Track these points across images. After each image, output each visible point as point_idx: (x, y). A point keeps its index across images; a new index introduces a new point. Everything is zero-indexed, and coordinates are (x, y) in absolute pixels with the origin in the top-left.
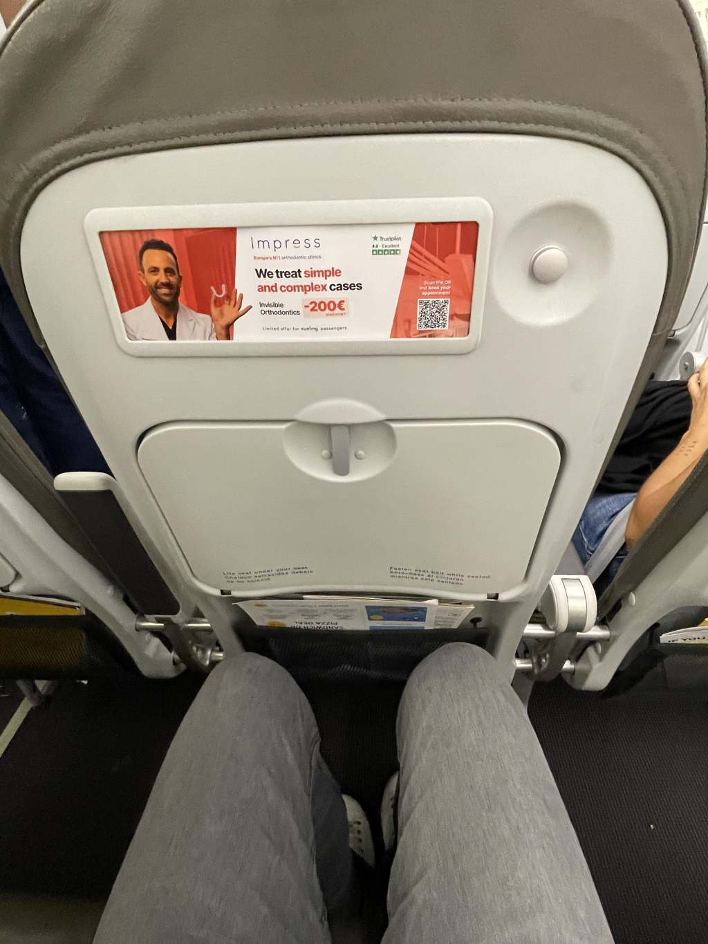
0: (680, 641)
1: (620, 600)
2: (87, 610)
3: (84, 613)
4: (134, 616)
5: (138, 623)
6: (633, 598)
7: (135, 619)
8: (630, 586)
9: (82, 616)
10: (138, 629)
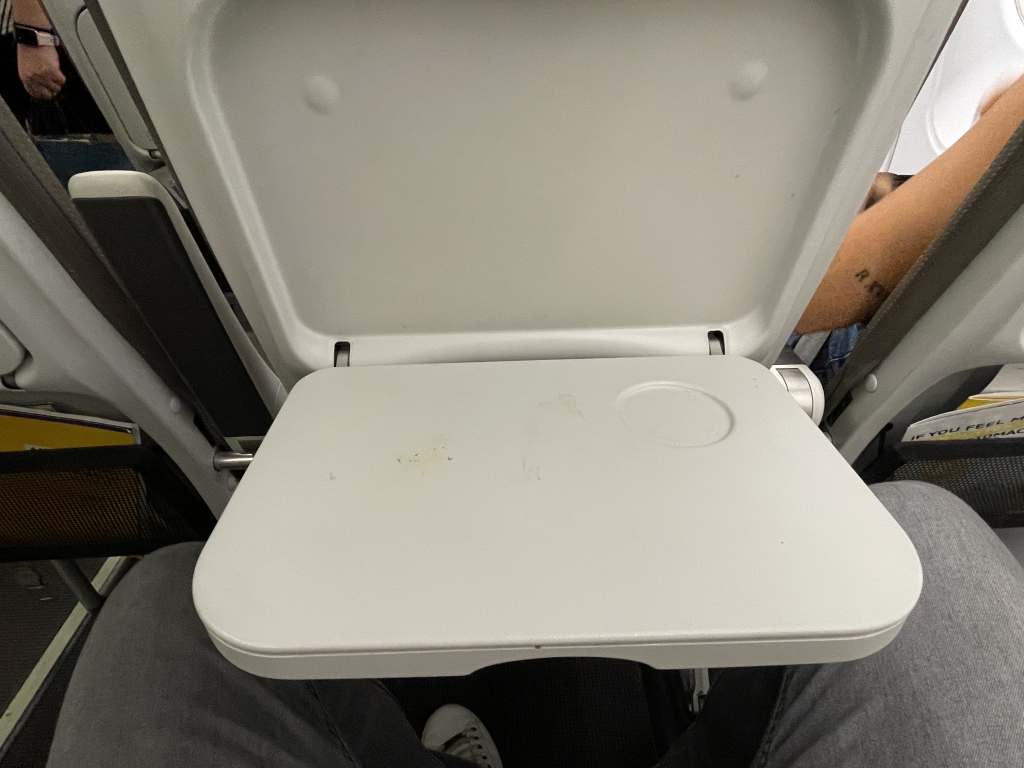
0: (927, 438)
1: (852, 389)
2: (142, 433)
3: (139, 442)
4: (212, 451)
5: (216, 460)
6: (874, 380)
7: (213, 453)
8: (870, 366)
9: (135, 447)
10: (219, 468)
